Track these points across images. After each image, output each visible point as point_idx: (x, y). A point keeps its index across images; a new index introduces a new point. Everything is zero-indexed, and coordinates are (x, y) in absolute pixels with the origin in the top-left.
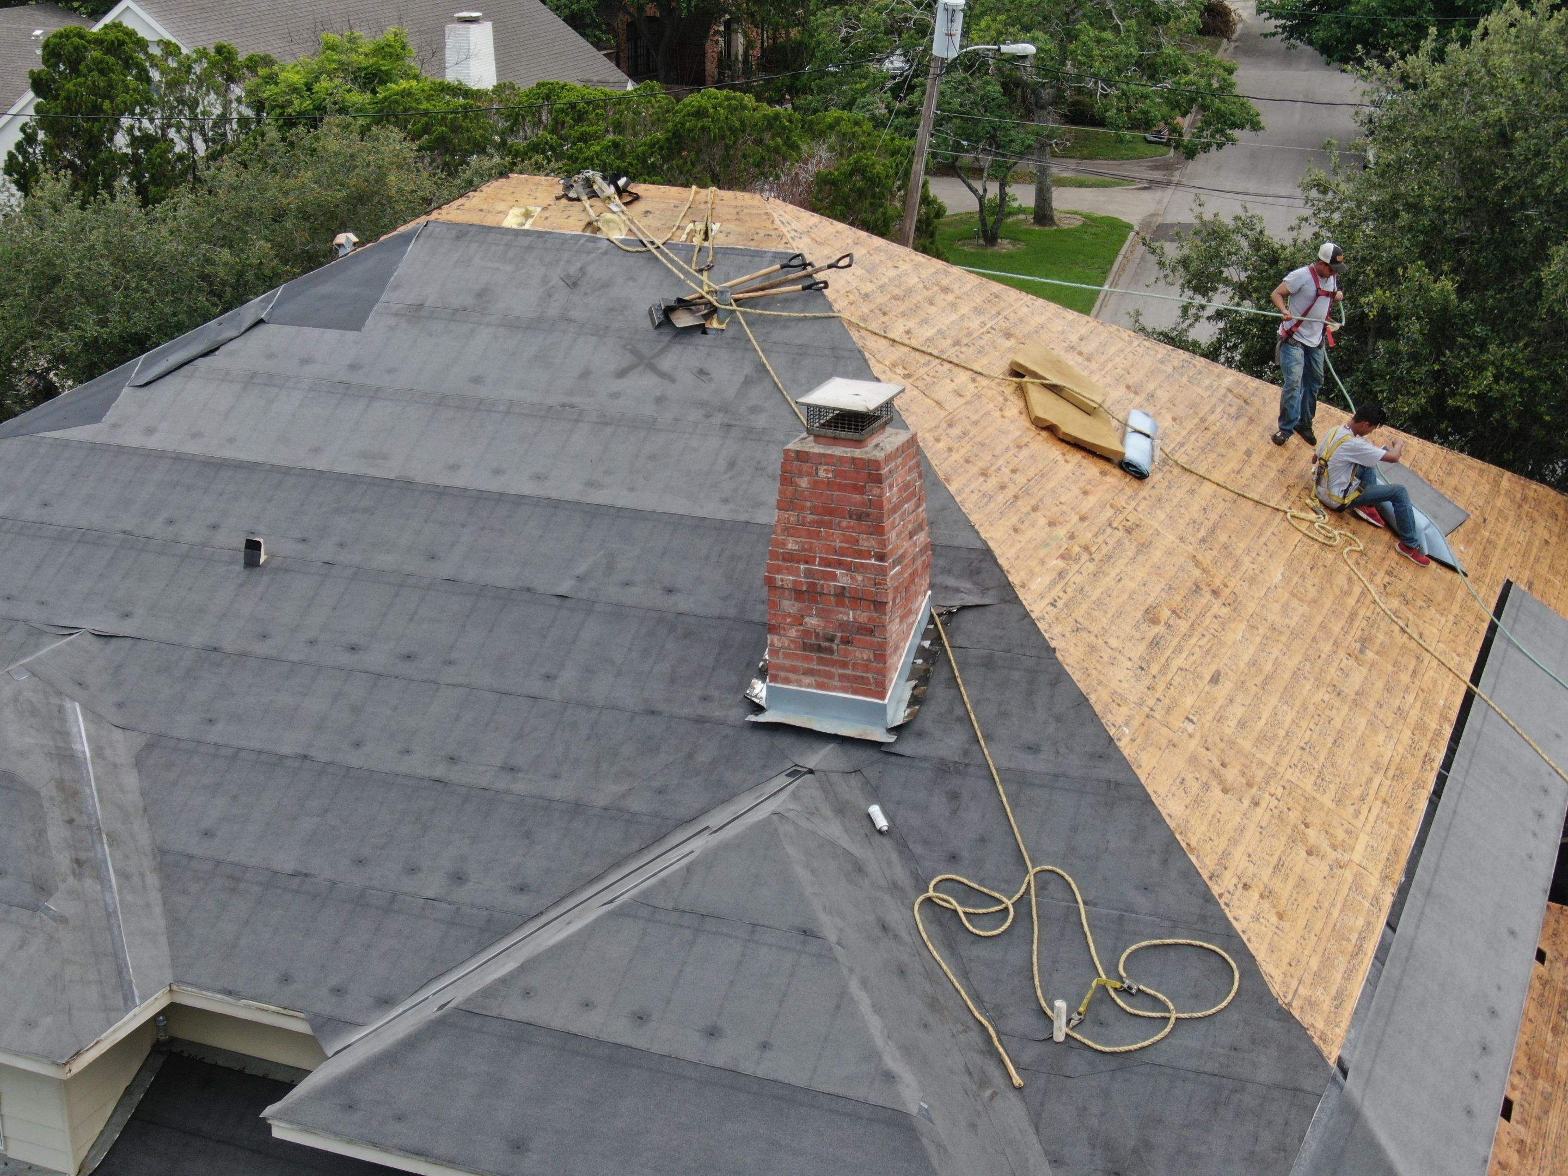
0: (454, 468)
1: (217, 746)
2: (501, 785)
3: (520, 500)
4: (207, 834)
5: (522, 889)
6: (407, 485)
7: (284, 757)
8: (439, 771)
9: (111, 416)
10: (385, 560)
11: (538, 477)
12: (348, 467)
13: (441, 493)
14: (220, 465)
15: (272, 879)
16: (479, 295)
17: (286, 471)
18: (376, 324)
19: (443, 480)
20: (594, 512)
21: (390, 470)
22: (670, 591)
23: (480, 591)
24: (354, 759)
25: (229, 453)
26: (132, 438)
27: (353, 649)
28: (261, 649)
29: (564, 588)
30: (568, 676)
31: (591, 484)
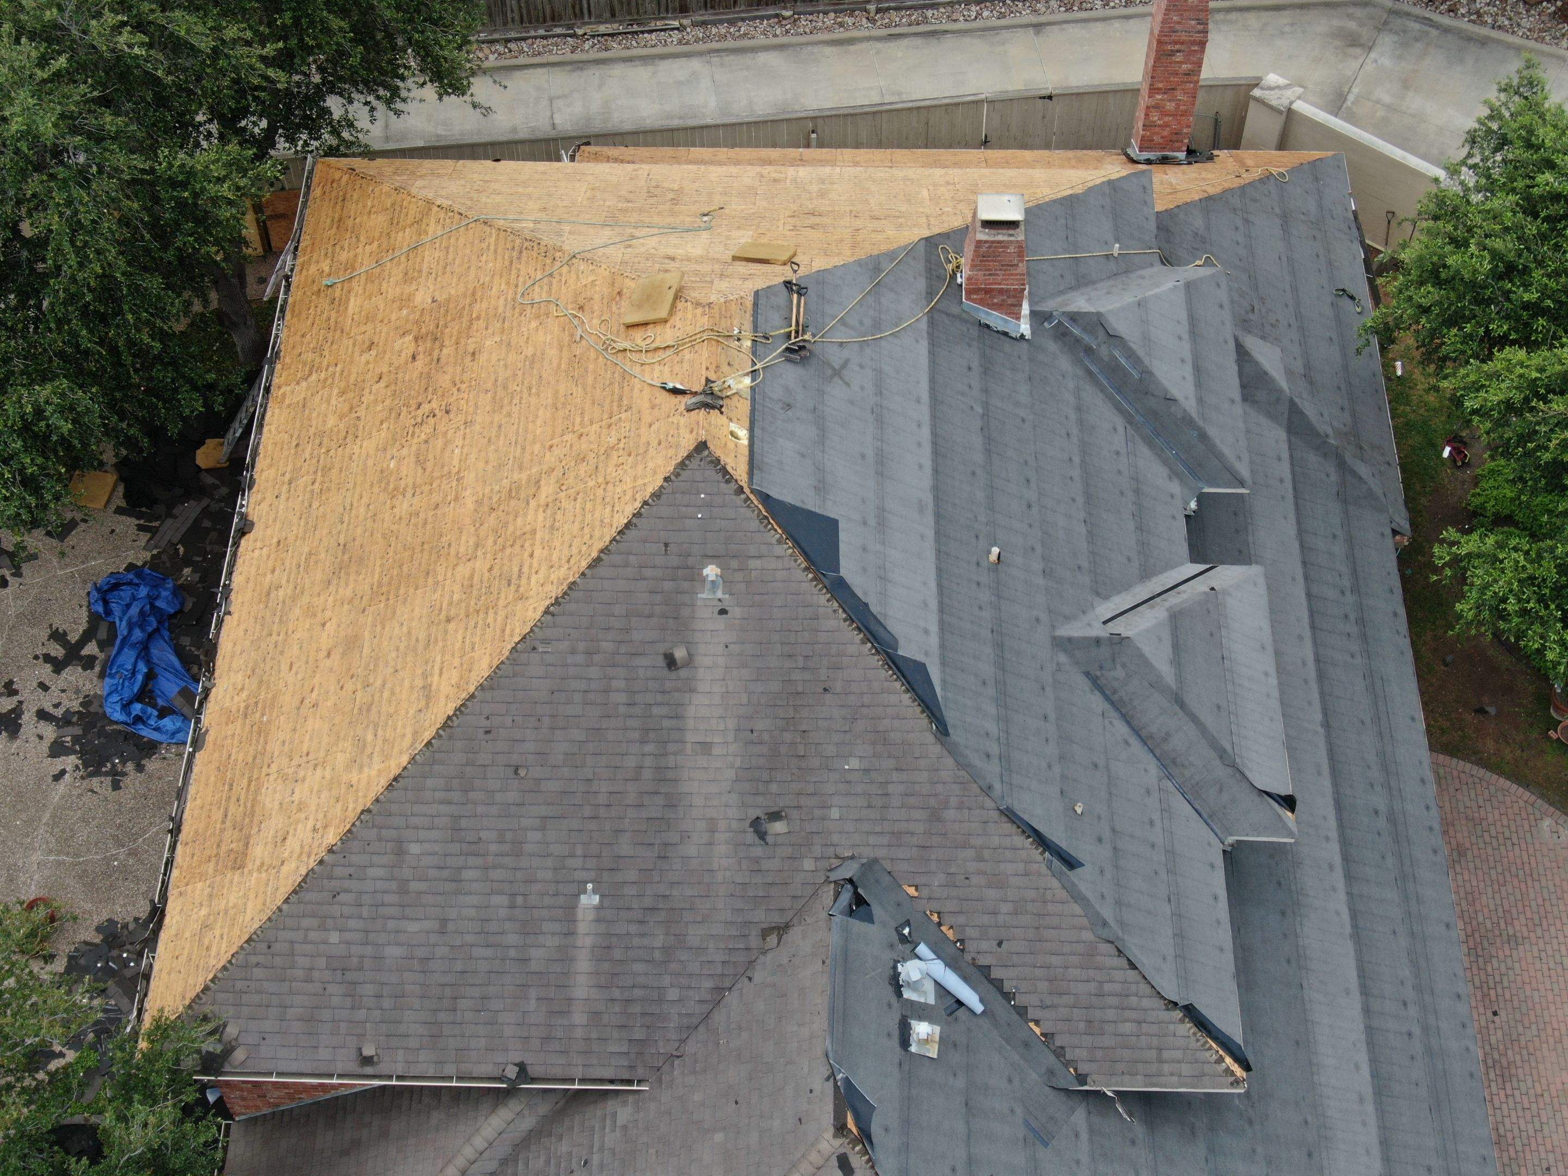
0: (920, 466)
1: (1090, 562)
2: (1076, 439)
6: (936, 489)
7: (1088, 532)
8: (1077, 465)
9: (920, 658)
11: (919, 426)
13: (936, 471)
14: (941, 587)
17: (938, 551)
18: (831, 512)
20: (935, 400)
24: (1080, 501)
25: (933, 583)
26: (934, 640)
27: (1029, 506)
28: (1039, 550)
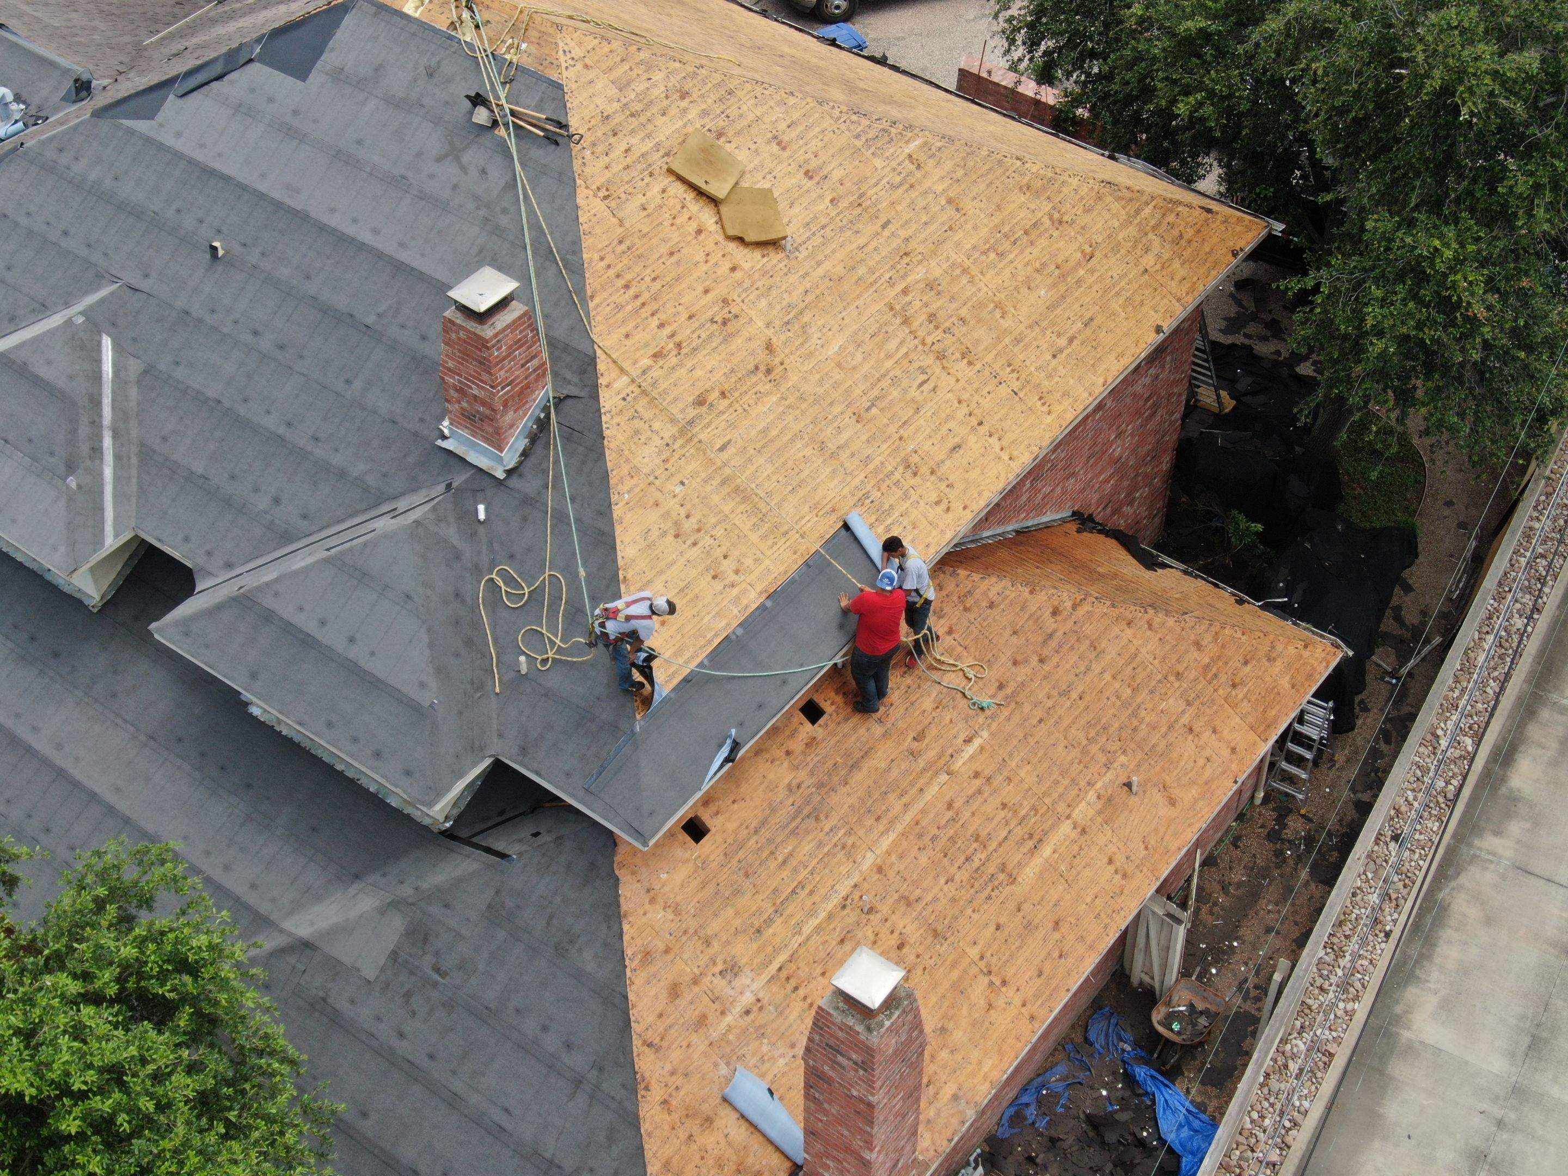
0: (333, 211)
1: (179, 382)
2: (309, 448)
3: (362, 246)
4: (164, 439)
5: (305, 517)
6: (306, 217)
7: (208, 399)
8: (281, 430)
9: (160, 117)
10: (284, 272)
11: (376, 232)
12: (277, 194)
14: (210, 173)
15: (190, 476)
16: (376, 70)
17: (244, 188)
18: (316, 77)
19: (325, 219)
20: (399, 267)
21: (297, 203)
22: (424, 338)
23: (326, 310)
24: (242, 410)
25: (217, 165)
26: (168, 139)
27: (255, 333)
28: (210, 319)
29: (370, 320)
30: (358, 384)
31: (402, 245)
